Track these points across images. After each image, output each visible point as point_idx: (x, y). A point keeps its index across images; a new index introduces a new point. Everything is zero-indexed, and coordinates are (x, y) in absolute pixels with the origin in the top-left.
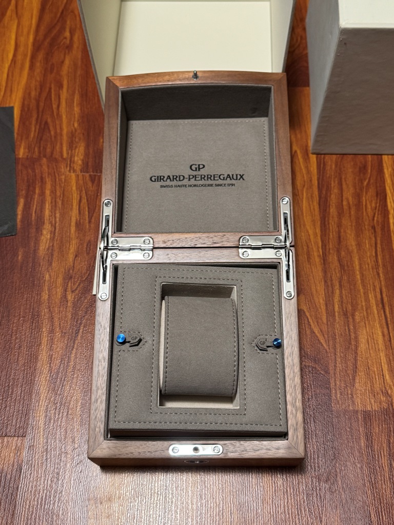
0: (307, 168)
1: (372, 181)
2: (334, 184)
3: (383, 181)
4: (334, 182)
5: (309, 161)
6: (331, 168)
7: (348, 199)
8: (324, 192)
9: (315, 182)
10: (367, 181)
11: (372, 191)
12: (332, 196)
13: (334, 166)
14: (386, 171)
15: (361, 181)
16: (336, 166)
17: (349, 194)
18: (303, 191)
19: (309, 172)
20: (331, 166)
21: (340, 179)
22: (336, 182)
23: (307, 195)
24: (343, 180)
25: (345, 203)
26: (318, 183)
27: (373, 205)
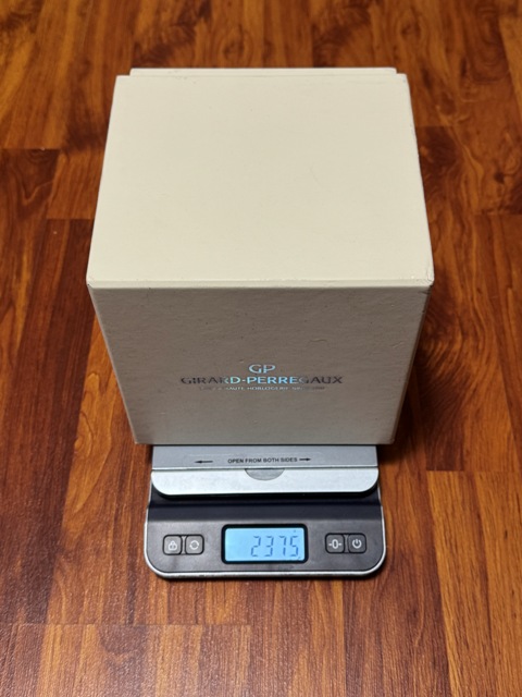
0: (329, 611)
1: (426, 638)
2: (370, 643)
3: (443, 637)
4: (370, 637)
5: (332, 599)
6: (365, 613)
7: (390, 672)
8: (354, 658)
9: (340, 638)
10: (419, 637)
11: (425, 657)
12: (367, 665)
13: (369, 610)
14: (446, 619)
15: (410, 637)
16: (372, 609)
17: (391, 662)
18: (321, 654)
19: (331, 619)
20: (365, 608)
21: (379, 634)
22: (373, 640)
23: (329, 662)
24: (383, 635)
25: (385, 679)
26: (346, 642)
27: (429, 683)
